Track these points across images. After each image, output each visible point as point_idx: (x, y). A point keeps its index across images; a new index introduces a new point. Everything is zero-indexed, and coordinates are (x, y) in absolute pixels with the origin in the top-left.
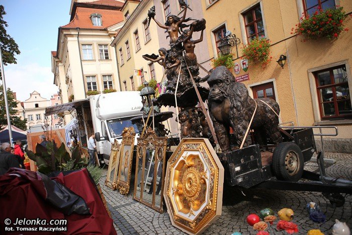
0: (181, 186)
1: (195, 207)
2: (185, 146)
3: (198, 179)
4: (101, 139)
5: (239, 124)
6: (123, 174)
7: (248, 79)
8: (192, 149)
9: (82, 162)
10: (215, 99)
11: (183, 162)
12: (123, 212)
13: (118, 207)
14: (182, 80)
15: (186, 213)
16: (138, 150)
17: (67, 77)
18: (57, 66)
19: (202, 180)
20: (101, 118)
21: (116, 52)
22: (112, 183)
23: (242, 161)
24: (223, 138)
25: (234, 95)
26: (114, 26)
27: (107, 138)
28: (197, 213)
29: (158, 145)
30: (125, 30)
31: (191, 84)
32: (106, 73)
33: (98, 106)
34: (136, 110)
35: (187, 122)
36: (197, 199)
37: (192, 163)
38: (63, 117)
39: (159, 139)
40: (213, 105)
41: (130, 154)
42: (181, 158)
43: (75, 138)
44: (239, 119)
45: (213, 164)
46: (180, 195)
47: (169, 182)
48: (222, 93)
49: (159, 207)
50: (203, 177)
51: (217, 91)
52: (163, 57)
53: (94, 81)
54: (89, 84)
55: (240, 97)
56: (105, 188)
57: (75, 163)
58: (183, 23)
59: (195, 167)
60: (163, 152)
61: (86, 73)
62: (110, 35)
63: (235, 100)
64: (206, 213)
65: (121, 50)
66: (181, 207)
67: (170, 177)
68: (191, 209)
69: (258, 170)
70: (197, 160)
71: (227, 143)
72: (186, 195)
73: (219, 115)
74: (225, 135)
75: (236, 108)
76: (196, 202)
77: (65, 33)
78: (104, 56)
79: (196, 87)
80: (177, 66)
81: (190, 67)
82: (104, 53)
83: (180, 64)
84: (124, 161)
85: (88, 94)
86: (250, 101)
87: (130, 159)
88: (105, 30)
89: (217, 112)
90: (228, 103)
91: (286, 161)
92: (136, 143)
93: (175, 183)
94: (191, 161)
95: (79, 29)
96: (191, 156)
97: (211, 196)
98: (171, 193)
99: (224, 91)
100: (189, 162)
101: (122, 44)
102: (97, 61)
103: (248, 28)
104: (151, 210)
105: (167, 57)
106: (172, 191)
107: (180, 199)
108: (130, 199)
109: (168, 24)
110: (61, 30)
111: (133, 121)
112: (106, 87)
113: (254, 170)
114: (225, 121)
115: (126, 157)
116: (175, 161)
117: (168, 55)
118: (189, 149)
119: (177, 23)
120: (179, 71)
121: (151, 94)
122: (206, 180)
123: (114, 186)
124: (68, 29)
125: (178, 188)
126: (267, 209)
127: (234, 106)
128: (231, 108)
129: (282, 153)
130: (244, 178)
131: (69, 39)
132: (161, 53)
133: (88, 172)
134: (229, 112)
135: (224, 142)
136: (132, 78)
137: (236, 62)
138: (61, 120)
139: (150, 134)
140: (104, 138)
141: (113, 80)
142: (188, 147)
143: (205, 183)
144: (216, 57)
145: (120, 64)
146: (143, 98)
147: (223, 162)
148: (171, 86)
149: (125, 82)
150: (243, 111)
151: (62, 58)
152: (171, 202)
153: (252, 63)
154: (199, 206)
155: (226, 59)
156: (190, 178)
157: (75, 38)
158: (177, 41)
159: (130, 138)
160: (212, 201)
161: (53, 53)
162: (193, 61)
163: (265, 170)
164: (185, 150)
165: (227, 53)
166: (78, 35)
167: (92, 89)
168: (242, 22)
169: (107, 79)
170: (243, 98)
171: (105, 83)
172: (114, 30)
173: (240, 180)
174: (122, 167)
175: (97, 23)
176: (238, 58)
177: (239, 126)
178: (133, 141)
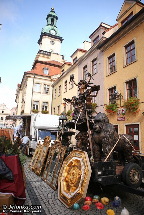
0: (68, 176)
1: (73, 190)
2: (74, 154)
3: (77, 174)
4: (33, 139)
5: (107, 147)
6: (40, 162)
7: (125, 120)
8: (77, 156)
9: (18, 151)
10: (96, 131)
11: (71, 163)
12: (33, 185)
13: (32, 181)
14: (82, 116)
15: (67, 193)
16: (50, 151)
17: (23, 99)
18: (19, 92)
19: (79, 175)
20: (35, 127)
21: (53, 90)
22: (32, 167)
23: (103, 169)
24: (97, 153)
25: (106, 130)
26: (55, 76)
27: (36, 140)
28: (73, 194)
29: (61, 150)
30: (60, 79)
31: (86, 119)
32: (45, 101)
33: (35, 120)
34: (56, 127)
35: (80, 140)
36: (75, 186)
37: (76, 164)
38: (16, 121)
39: (62, 147)
40: (94, 134)
41: (46, 151)
42: (71, 160)
43: (19, 135)
44: (107, 144)
45: (86, 167)
46: (67, 181)
47: (62, 173)
48: (100, 128)
49: (54, 186)
50: (80, 173)
51: (98, 126)
52: (74, 101)
53: (37, 104)
54: (34, 105)
55: (110, 132)
56: (28, 169)
57: (13, 151)
58: (88, 85)
59: (78, 167)
60: (63, 154)
61: (34, 99)
62: (51, 80)
63: (107, 133)
64: (77, 195)
65: (56, 90)
66: (65, 189)
67: (63, 170)
68: (70, 191)
69: (112, 176)
70: (79, 163)
71: (99, 156)
72: (70, 182)
73: (97, 140)
74: (99, 152)
75: (106, 138)
76: (74, 188)
77: (27, 75)
78: (46, 91)
79: (88, 121)
80: (80, 108)
81: (87, 109)
82: (46, 89)
83: (82, 107)
84: (42, 155)
85: (32, 111)
86: (115, 135)
87: (45, 154)
88: (50, 77)
89: (96, 138)
90: (102, 134)
91: (131, 174)
92: (50, 146)
93: (65, 174)
94: (76, 163)
95: (36, 74)
96: (76, 160)
97: (82, 186)
98: (62, 180)
99: (101, 127)
100: (74, 163)
101: (57, 87)
102: (42, 93)
103: (128, 91)
104: (49, 187)
105: (76, 102)
106: (63, 178)
107: (66, 184)
108: (40, 179)
109: (80, 84)
110: (26, 73)
111: (52, 133)
112: (43, 109)
113: (110, 176)
114: (99, 144)
115: (43, 153)
116: (68, 161)
117: (77, 101)
118: (76, 156)
119: (85, 84)
120: (81, 111)
121: (65, 120)
122: (81, 176)
123: (33, 169)
124: (29, 74)
125: (66, 177)
126: (97, 196)
127: (105, 136)
128: (104, 137)
129: (129, 169)
130: (103, 179)
131: (29, 79)
132: (74, 99)
133: (19, 158)
134: (102, 139)
135: (98, 156)
136: (59, 107)
137: (119, 109)
138: (14, 123)
139: (58, 143)
140: (34, 139)
141: (48, 106)
142: (76, 155)
143: (80, 177)
144: (108, 104)
145: (54, 97)
146: (60, 121)
147: (92, 167)
148: (75, 118)
149: (54, 108)
150: (110, 140)
151: (23, 88)
152: (60, 185)
153: (128, 111)
154: (75, 190)
155: (113, 106)
156: (73, 173)
157: (32, 79)
158: (83, 94)
159: (47, 142)
160: (81, 188)
161: (18, 84)
162: (90, 106)
163: (117, 177)
164: (74, 156)
165: (114, 103)
166: (34, 77)
167: (35, 109)
168: (125, 87)
169: (45, 104)
170: (111, 133)
171: (43, 106)
172: (54, 78)
173: (100, 180)
174: (40, 158)
175: (46, 72)
176: (120, 107)
177: (107, 148)
178: (49, 145)
